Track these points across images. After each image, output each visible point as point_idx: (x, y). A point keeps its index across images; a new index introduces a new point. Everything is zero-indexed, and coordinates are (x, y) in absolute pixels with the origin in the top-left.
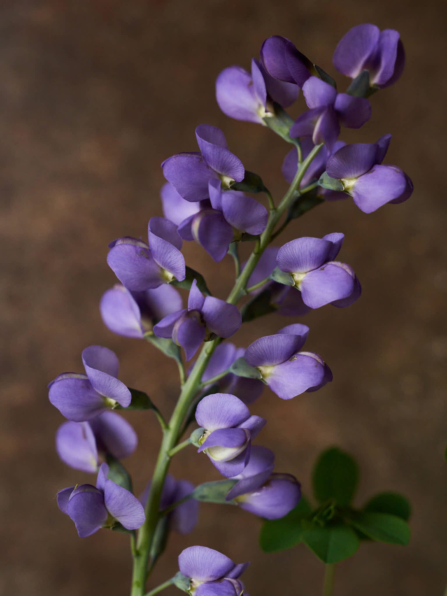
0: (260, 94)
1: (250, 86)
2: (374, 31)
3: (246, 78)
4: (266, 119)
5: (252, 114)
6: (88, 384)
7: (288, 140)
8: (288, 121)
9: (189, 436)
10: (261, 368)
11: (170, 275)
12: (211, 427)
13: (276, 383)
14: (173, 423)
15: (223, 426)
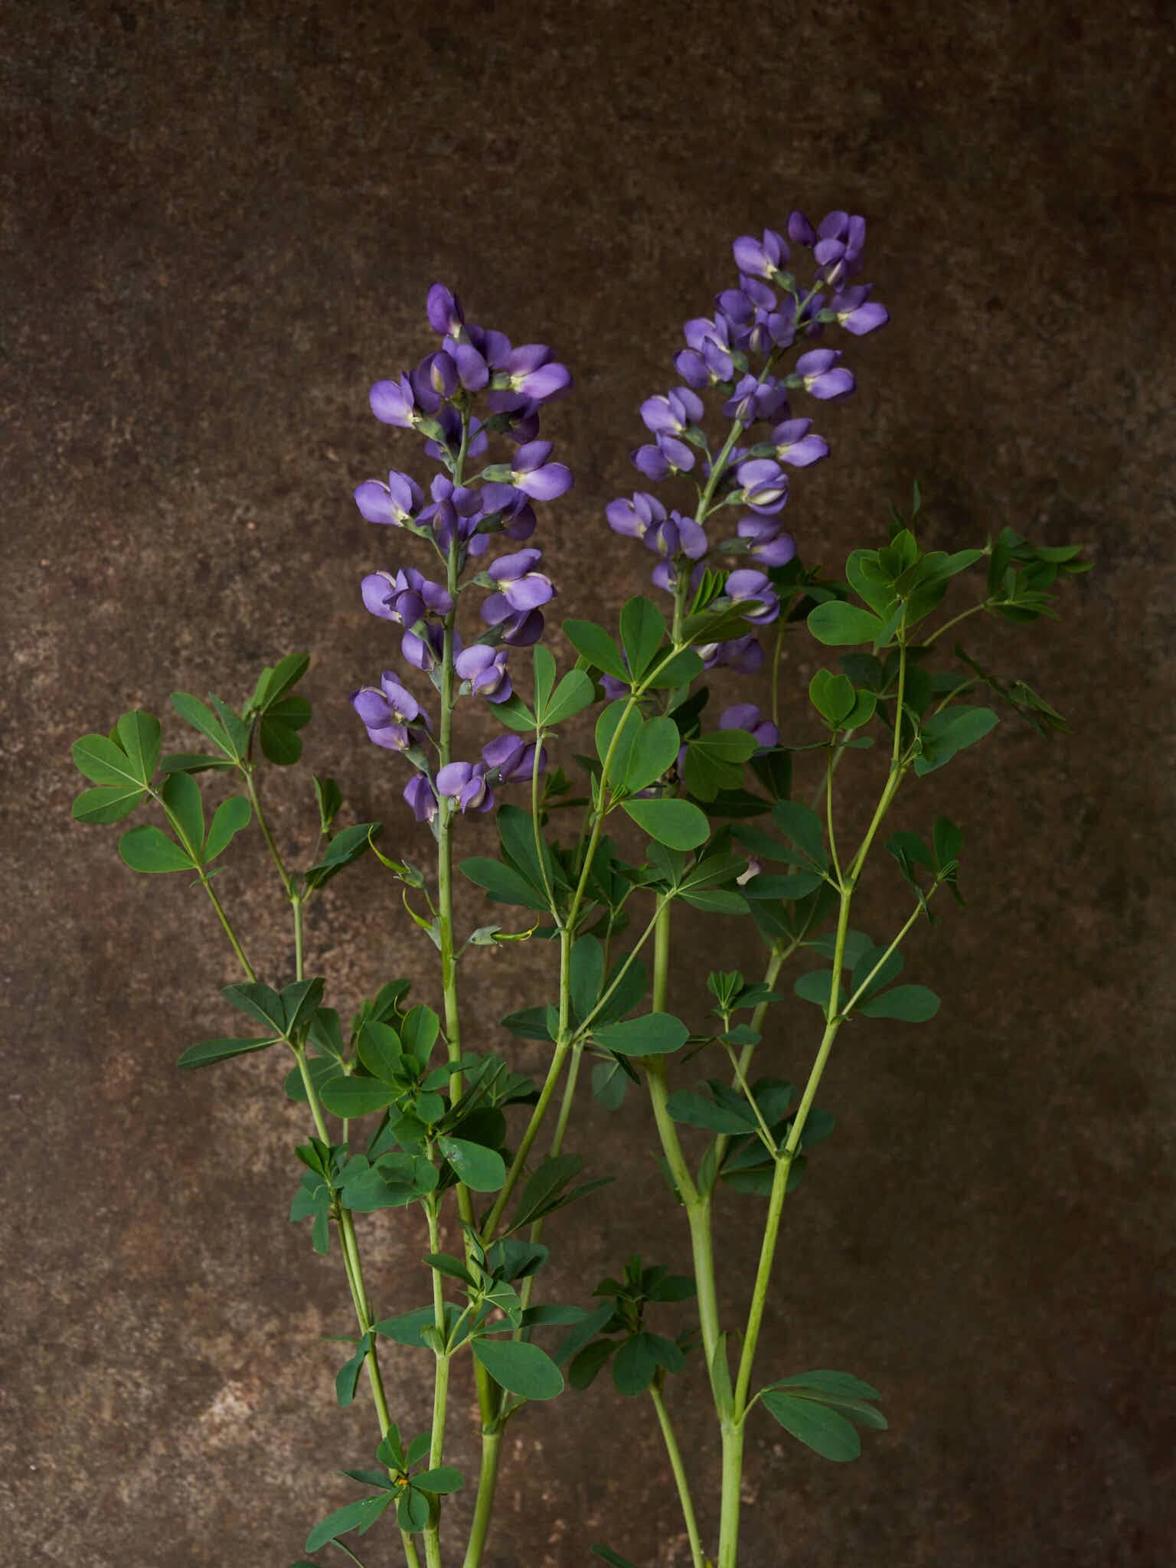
0: (771, 254)
1: (761, 249)
2: (844, 217)
3: (759, 244)
4: (773, 274)
5: (761, 269)
6: (662, 452)
7: (788, 289)
8: (789, 275)
9: (724, 498)
10: (779, 448)
11: (715, 378)
12: (749, 484)
13: (791, 457)
14: (708, 492)
15: (761, 481)
